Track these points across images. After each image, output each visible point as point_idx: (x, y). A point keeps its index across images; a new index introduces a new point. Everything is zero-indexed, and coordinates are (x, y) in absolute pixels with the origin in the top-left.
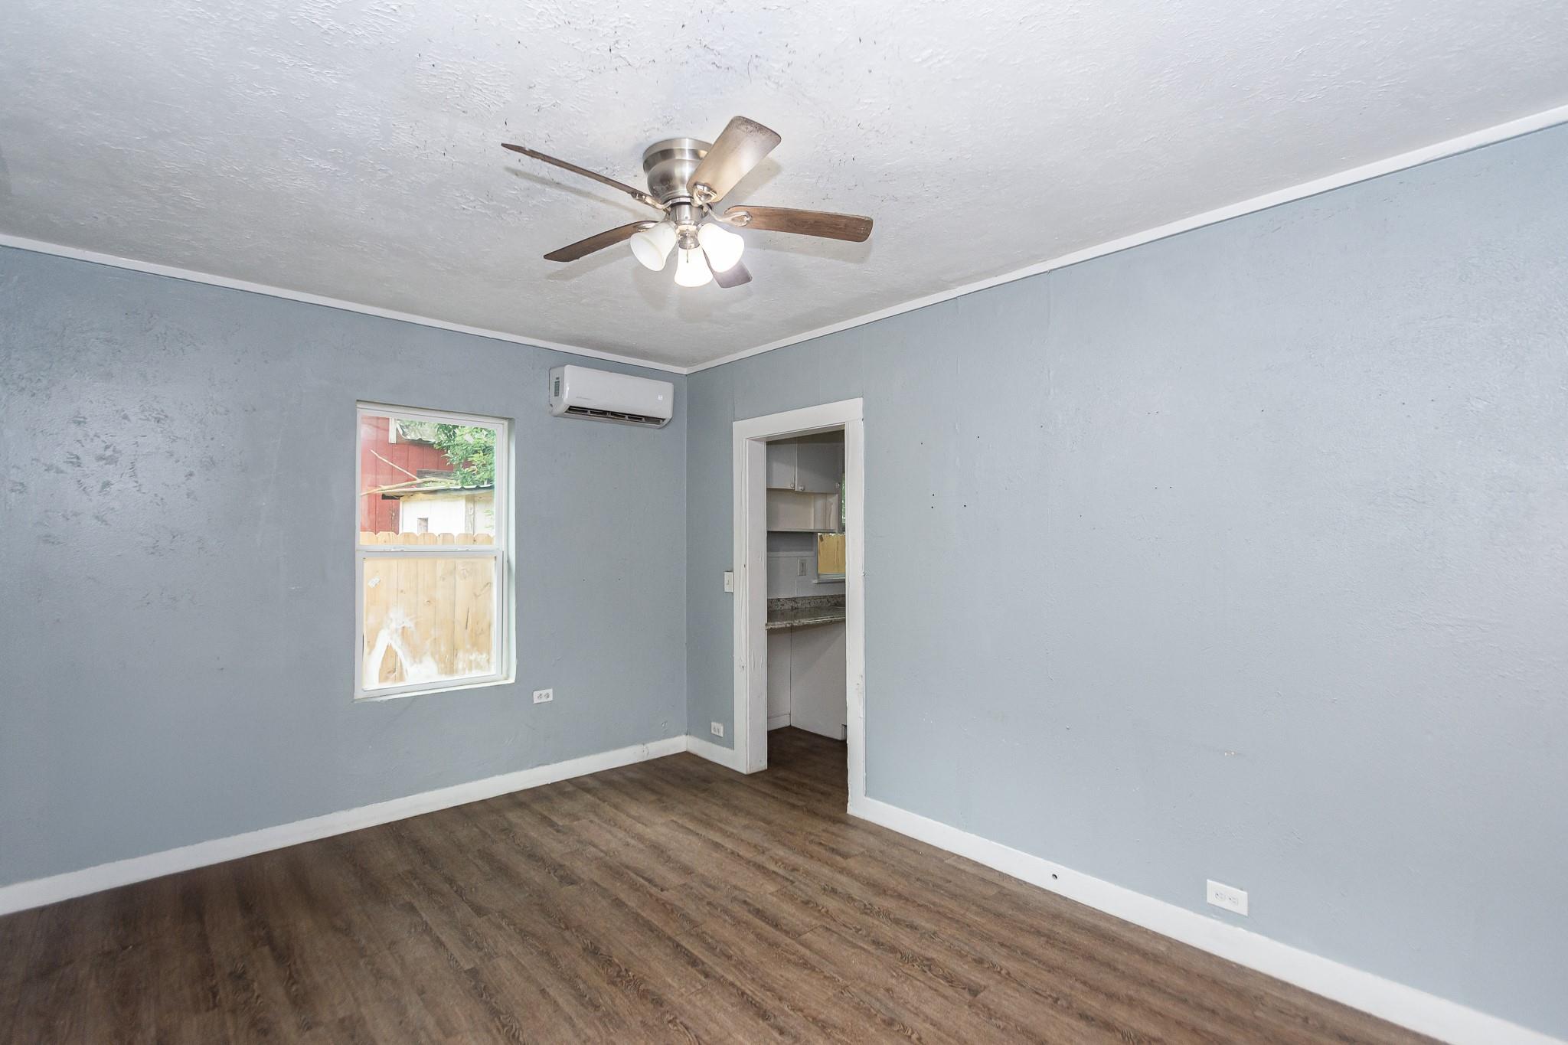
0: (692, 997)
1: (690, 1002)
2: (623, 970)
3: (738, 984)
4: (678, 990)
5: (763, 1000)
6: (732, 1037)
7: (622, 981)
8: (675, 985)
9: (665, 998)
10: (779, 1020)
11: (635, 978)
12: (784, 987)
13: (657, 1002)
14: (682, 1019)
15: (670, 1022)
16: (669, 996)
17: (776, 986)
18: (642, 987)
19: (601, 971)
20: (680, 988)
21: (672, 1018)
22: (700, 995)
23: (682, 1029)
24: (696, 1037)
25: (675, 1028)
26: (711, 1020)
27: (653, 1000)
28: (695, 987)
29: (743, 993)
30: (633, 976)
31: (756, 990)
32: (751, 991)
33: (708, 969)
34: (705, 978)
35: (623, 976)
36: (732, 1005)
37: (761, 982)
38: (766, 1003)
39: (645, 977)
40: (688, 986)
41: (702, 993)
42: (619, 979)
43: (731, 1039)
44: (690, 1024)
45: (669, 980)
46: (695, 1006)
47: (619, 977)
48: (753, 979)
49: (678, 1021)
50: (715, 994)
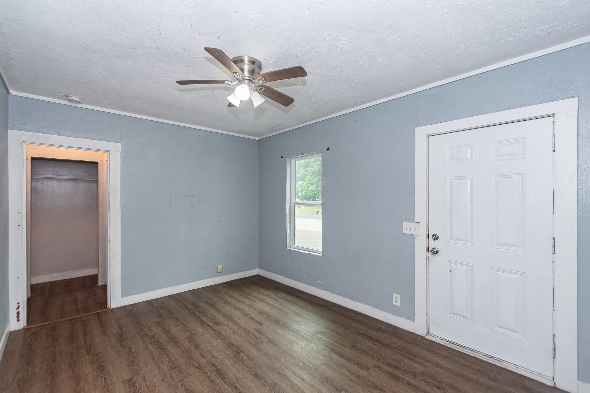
0: (243, 377)
1: (244, 375)
2: (272, 390)
3: (223, 383)
4: (248, 380)
5: (216, 376)
6: (231, 363)
7: (272, 385)
8: (249, 382)
9: (254, 377)
10: (213, 369)
11: (266, 386)
12: (205, 382)
13: (257, 375)
14: (247, 369)
15: (252, 368)
16: (252, 378)
17: (208, 382)
18: (263, 382)
19: (282, 390)
20: (247, 381)
21: (251, 369)
22: (240, 378)
23: (248, 366)
24: (243, 363)
25: (250, 366)
26: (237, 368)
27: (258, 376)
28: (241, 382)
29: (222, 379)
30: (267, 387)
31: (217, 380)
32: (219, 380)
33: (234, 390)
34: (236, 386)
35: (272, 387)
36: (228, 374)
37: (213, 384)
38: (215, 375)
39: (262, 386)
40: (244, 382)
41: (239, 379)
42: (273, 385)
43: (232, 363)
44: (245, 367)
45: (252, 384)
46: (242, 374)
47: (273, 387)
48: (216, 385)
49: (249, 368)
50: (234, 378)
